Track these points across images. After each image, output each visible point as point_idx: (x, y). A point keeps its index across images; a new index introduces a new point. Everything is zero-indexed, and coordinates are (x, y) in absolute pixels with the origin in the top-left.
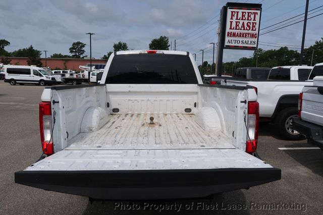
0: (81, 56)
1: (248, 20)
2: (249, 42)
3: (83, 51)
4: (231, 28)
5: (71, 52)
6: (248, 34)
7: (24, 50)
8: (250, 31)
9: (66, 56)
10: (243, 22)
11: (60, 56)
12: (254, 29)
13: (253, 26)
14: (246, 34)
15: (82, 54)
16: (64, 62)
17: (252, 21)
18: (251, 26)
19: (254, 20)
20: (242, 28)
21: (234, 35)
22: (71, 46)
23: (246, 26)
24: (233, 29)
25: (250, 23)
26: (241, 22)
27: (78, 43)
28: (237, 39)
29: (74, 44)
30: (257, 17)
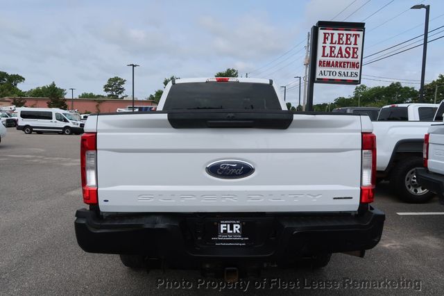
0: (120, 96)
1: (347, 44)
2: (349, 74)
3: (123, 89)
4: (323, 56)
5: (106, 90)
6: (348, 63)
7: (44, 88)
8: (350, 60)
9: (99, 96)
10: (341, 48)
11: (91, 96)
12: (355, 56)
13: (354, 53)
14: (344, 63)
15: (120, 93)
16: (96, 103)
17: (352, 46)
18: (351, 52)
19: (355, 44)
20: (339, 55)
21: (328, 64)
22: (106, 83)
23: (344, 52)
24: (327, 56)
25: (350, 48)
26: (338, 47)
27: (116, 79)
28: (332, 69)
29: (110, 80)
30: (359, 40)
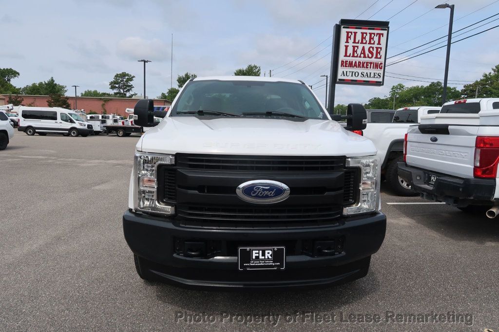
0: (128, 94)
1: (370, 43)
2: (372, 75)
3: (131, 87)
4: (346, 56)
5: (113, 88)
6: (371, 63)
7: (41, 84)
8: (373, 60)
9: (104, 94)
10: (364, 47)
11: (95, 94)
12: (379, 56)
13: (377, 53)
14: (367, 63)
15: (128, 90)
16: (102, 102)
17: (375, 46)
18: (375, 52)
19: (379, 43)
20: (362, 55)
21: (351, 64)
22: (112, 80)
23: (367, 52)
24: (349, 56)
25: (373, 48)
26: (361, 46)
27: (124, 75)
28: (355, 70)
29: (117, 76)
30: (383, 40)
